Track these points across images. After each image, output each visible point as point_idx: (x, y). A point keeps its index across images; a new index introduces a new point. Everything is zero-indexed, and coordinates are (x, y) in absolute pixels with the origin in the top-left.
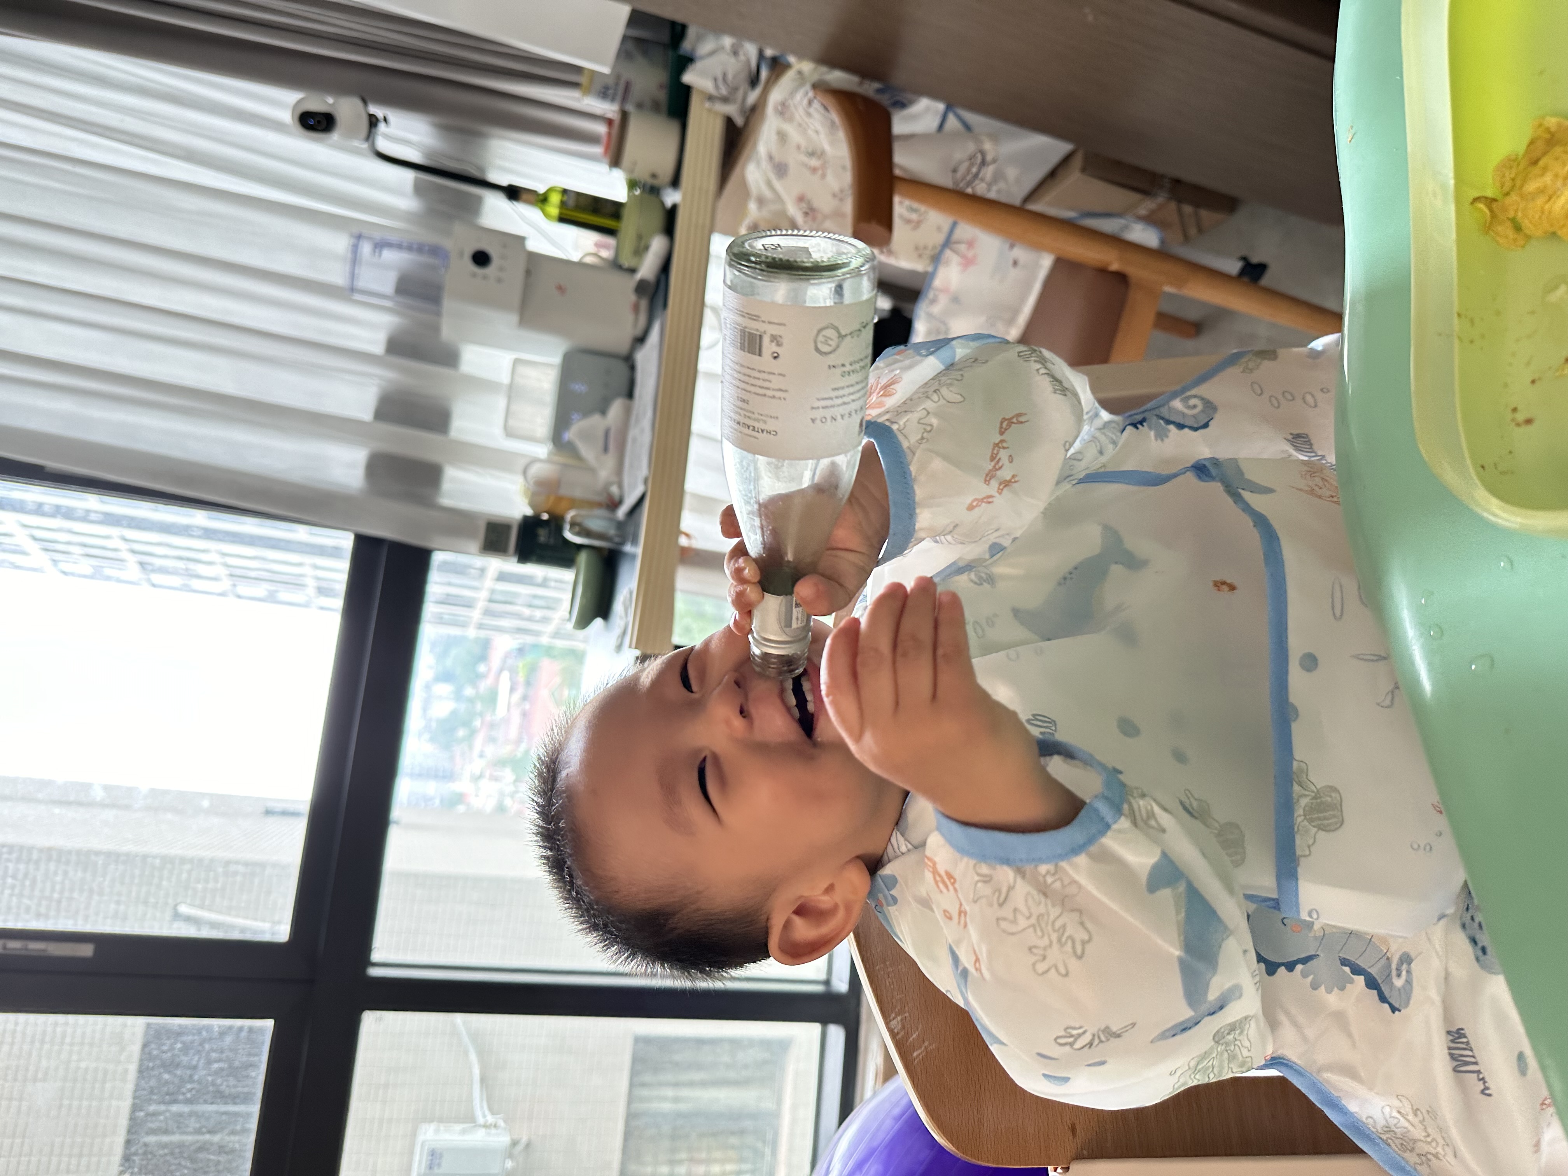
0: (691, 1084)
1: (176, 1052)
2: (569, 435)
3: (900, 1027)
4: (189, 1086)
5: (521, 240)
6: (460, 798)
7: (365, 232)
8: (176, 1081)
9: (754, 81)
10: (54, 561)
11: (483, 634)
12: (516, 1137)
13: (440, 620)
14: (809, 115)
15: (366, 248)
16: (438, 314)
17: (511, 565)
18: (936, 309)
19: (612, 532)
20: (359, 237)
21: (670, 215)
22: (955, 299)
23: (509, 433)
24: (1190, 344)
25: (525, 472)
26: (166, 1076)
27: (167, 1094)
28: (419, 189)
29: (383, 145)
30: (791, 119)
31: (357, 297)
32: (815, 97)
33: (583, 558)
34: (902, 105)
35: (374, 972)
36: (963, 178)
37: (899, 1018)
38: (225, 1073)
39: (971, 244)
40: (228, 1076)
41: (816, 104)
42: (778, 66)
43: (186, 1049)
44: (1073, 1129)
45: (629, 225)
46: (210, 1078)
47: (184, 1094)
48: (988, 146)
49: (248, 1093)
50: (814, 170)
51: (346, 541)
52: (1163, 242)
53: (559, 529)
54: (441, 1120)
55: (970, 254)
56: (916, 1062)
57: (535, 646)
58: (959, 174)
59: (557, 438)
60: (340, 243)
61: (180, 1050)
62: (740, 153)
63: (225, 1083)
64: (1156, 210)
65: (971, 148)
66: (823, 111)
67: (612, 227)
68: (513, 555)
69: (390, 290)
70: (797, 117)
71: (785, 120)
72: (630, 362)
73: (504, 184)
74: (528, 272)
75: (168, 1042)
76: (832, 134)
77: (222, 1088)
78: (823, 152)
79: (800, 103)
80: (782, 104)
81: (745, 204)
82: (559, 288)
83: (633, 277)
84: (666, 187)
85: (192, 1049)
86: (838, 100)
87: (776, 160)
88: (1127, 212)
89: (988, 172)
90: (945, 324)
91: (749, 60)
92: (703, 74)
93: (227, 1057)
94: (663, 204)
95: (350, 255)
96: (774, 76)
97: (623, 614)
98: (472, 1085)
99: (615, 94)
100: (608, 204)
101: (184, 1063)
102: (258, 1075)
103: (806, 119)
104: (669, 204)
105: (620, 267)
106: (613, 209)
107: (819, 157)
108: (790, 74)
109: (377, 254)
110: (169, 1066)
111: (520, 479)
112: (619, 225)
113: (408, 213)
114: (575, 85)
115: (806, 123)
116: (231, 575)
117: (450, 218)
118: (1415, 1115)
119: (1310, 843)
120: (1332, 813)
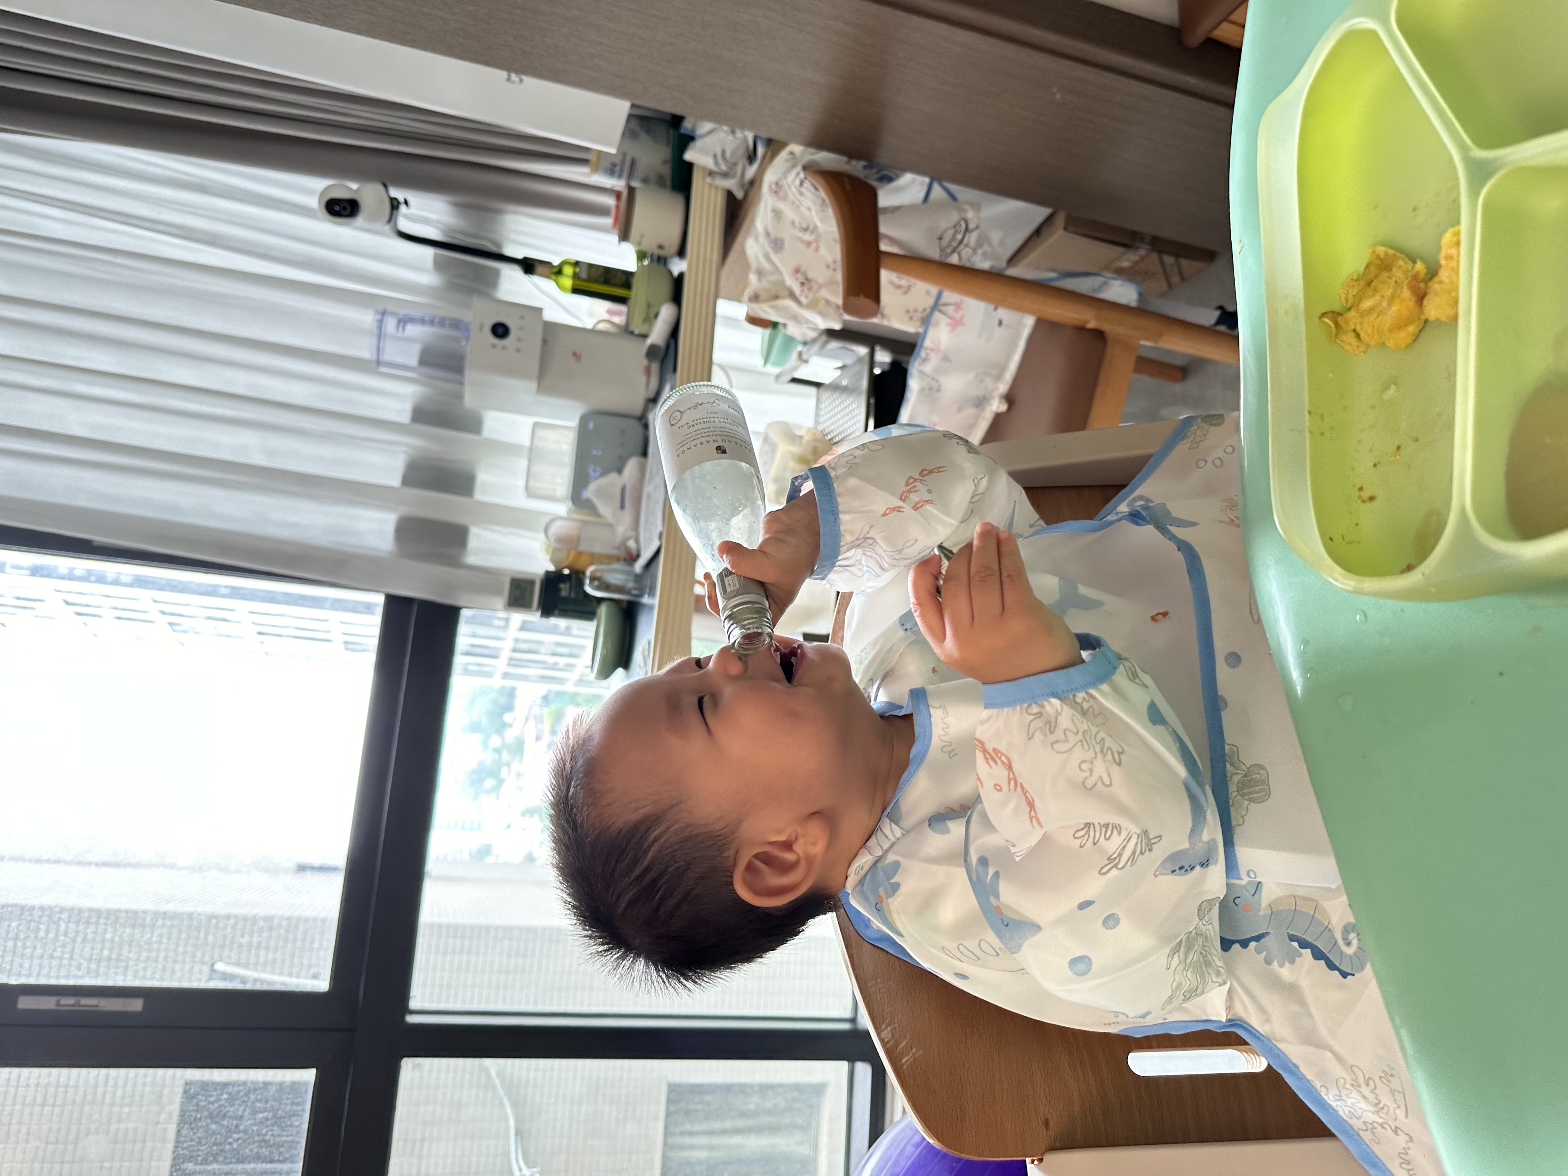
0: (724, 1132)
1: (222, 1102)
2: (589, 493)
5: (539, 311)
6: (488, 850)
7: (390, 308)
8: (223, 1131)
9: (751, 157)
10: (86, 624)
11: (509, 683)
13: (466, 672)
14: (801, 193)
15: (390, 324)
16: (462, 384)
17: (534, 617)
18: (928, 368)
19: (631, 585)
20: (384, 313)
21: (678, 282)
22: (946, 358)
23: (530, 493)
24: (1178, 388)
25: (546, 530)
26: (214, 1127)
27: (215, 1144)
28: (439, 265)
29: (404, 225)
30: (785, 198)
31: (383, 369)
32: (806, 178)
33: (603, 610)
34: (888, 179)
35: (411, 1019)
36: (949, 245)
37: (889, 1029)
38: (269, 1122)
39: (958, 306)
40: (272, 1125)
41: (807, 184)
42: (774, 146)
43: (232, 1099)
44: (1047, 1123)
45: (639, 292)
46: (255, 1128)
47: (230, 1144)
48: (970, 215)
49: (293, 1142)
50: (809, 244)
51: (377, 602)
52: (1140, 295)
53: (581, 584)
55: (958, 316)
56: (905, 1067)
57: (559, 694)
58: (945, 242)
59: (577, 498)
60: (367, 318)
61: (226, 1100)
62: (741, 224)
63: (270, 1133)
64: (1136, 263)
65: (955, 216)
66: (814, 191)
67: (623, 296)
68: (537, 610)
69: (414, 361)
70: (791, 196)
71: (780, 199)
72: (644, 422)
73: (520, 256)
74: (545, 342)
75: (215, 1093)
76: (823, 211)
77: (267, 1138)
78: (816, 227)
79: (793, 182)
80: (777, 184)
81: (746, 276)
82: (575, 354)
83: (644, 342)
84: (672, 256)
85: (237, 1099)
86: (827, 181)
87: (773, 236)
88: (1107, 267)
89: (972, 238)
90: (937, 381)
91: (745, 139)
92: (704, 151)
93: (272, 1106)
94: (671, 273)
95: (376, 330)
96: (769, 153)
97: (642, 665)
98: (508, 1138)
99: (622, 170)
100: (619, 273)
101: (230, 1113)
102: (301, 1124)
103: (798, 196)
104: (676, 273)
105: (632, 333)
106: (624, 278)
107: (812, 232)
108: (784, 155)
109: (401, 328)
110: (216, 1117)
111: (542, 536)
112: (630, 293)
113: (429, 288)
114: (584, 162)
115: (799, 201)
116: (258, 633)
117: (470, 292)
118: (1368, 1085)
119: (1244, 813)
120: (1261, 787)
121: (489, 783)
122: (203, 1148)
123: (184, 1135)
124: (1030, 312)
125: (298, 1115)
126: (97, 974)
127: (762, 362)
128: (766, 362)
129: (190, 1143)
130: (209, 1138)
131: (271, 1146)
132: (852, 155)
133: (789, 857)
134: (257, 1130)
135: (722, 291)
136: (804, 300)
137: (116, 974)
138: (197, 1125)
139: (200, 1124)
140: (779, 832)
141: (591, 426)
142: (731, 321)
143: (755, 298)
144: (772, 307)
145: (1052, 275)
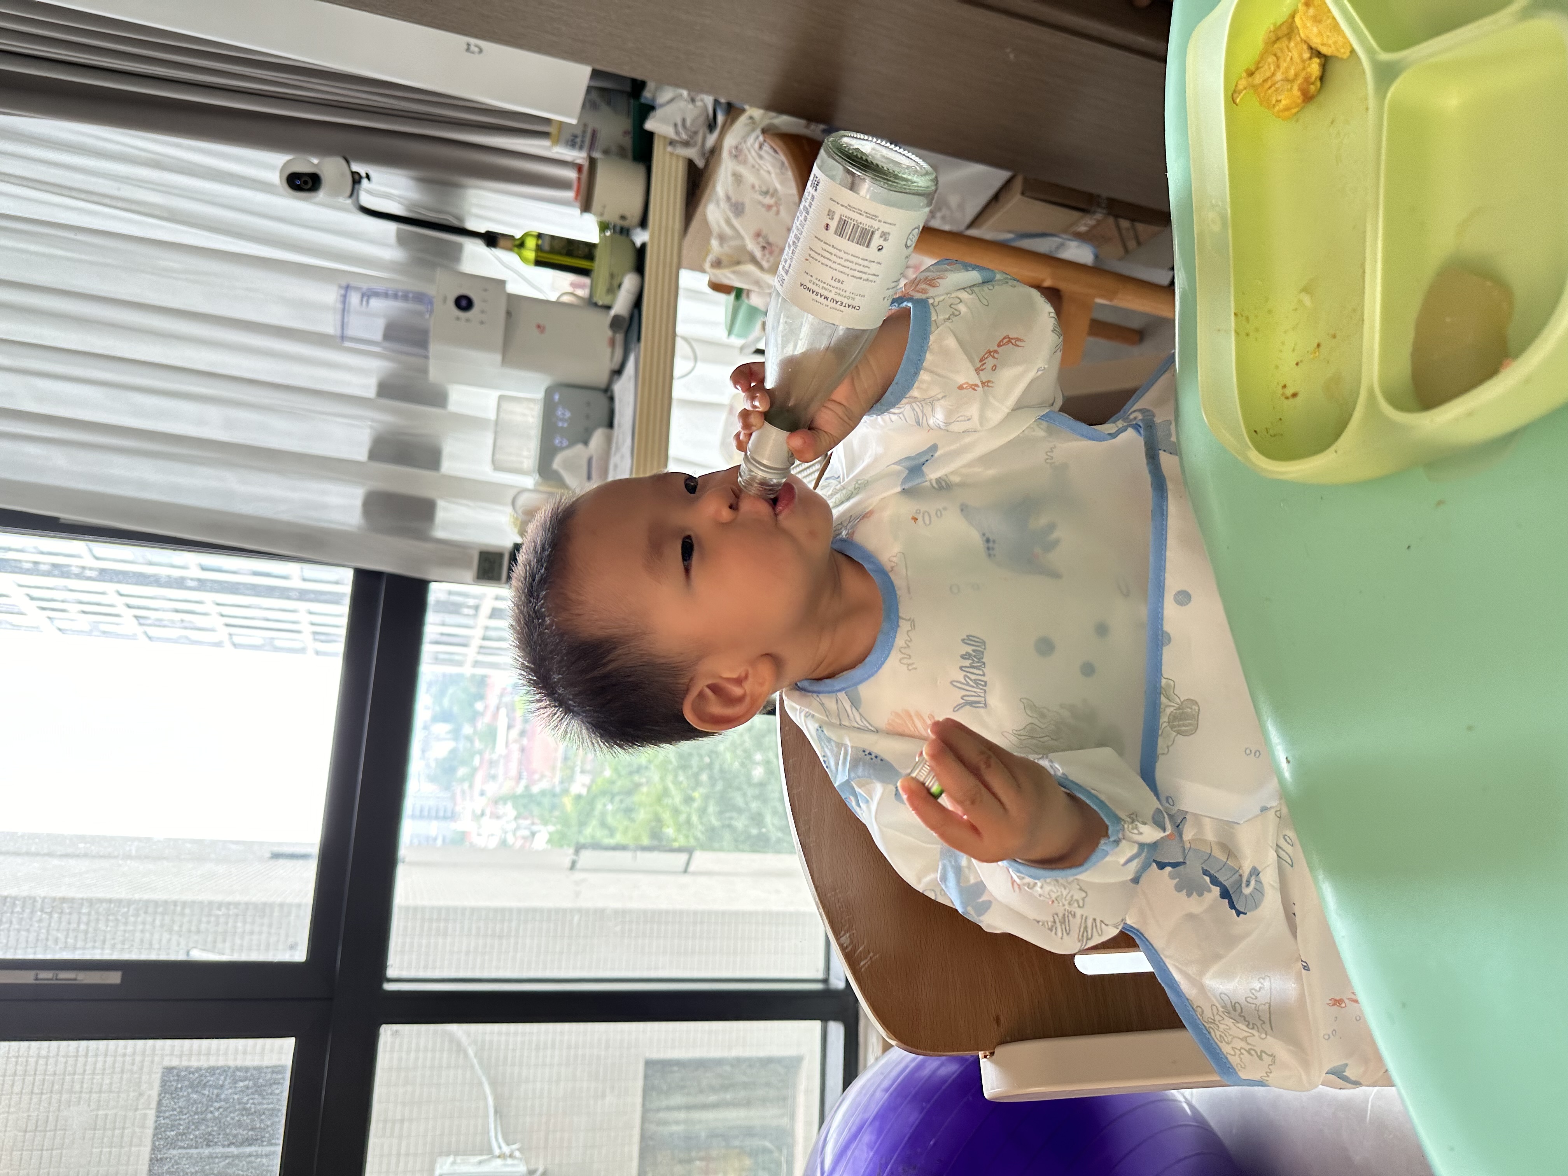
2: (557, 464)
3: (848, 941)
4: (217, 1105)
5: (502, 283)
6: (462, 837)
7: (353, 283)
9: (711, 125)
10: (49, 618)
11: (479, 671)
12: (532, 1167)
13: (437, 660)
14: (761, 157)
15: (354, 299)
16: (426, 357)
20: (347, 288)
21: (641, 252)
23: (497, 466)
24: (1135, 348)
25: (513, 503)
26: (195, 1096)
27: (196, 1113)
28: (402, 240)
29: (367, 200)
30: (745, 162)
31: (347, 344)
32: (765, 141)
35: (388, 987)
38: (250, 1091)
40: (253, 1094)
41: (766, 147)
42: (732, 111)
44: (998, 1021)
45: (602, 264)
46: (236, 1097)
47: (211, 1112)
49: (273, 1109)
50: (769, 207)
51: (347, 576)
52: (1097, 257)
54: (457, 1153)
56: (863, 969)
59: (545, 469)
60: (329, 295)
62: (702, 193)
63: (251, 1101)
64: (1093, 227)
66: (773, 153)
67: (586, 267)
69: (378, 336)
70: (751, 160)
71: (740, 163)
72: (609, 394)
73: (483, 231)
74: (509, 314)
76: (783, 174)
77: (248, 1106)
78: (776, 190)
79: (752, 146)
80: (736, 148)
81: (708, 242)
82: (539, 326)
83: (608, 314)
84: (635, 227)
86: (785, 143)
87: (733, 200)
88: (1065, 231)
91: (705, 107)
92: (664, 121)
93: (252, 1075)
94: (633, 244)
95: (339, 306)
96: (729, 121)
98: (486, 1116)
99: (583, 142)
100: (581, 246)
102: (281, 1092)
103: (758, 160)
104: (638, 243)
105: (596, 305)
106: (587, 250)
107: (772, 196)
108: (743, 119)
109: (364, 303)
110: (197, 1087)
111: (509, 510)
112: (593, 264)
113: (393, 262)
114: (545, 135)
115: (759, 164)
116: (227, 625)
117: (433, 266)
119: (1169, 744)
120: (1191, 721)
121: (462, 771)
122: (184, 1117)
123: (165, 1105)
125: (279, 1083)
126: (75, 948)
127: (726, 333)
128: (730, 332)
129: (171, 1113)
130: (190, 1107)
131: (252, 1114)
134: (238, 1099)
135: (685, 262)
136: (765, 264)
137: (94, 948)
138: (178, 1095)
139: (181, 1094)
141: (557, 397)
142: (695, 294)
143: (718, 264)
144: (734, 272)
145: (1010, 236)
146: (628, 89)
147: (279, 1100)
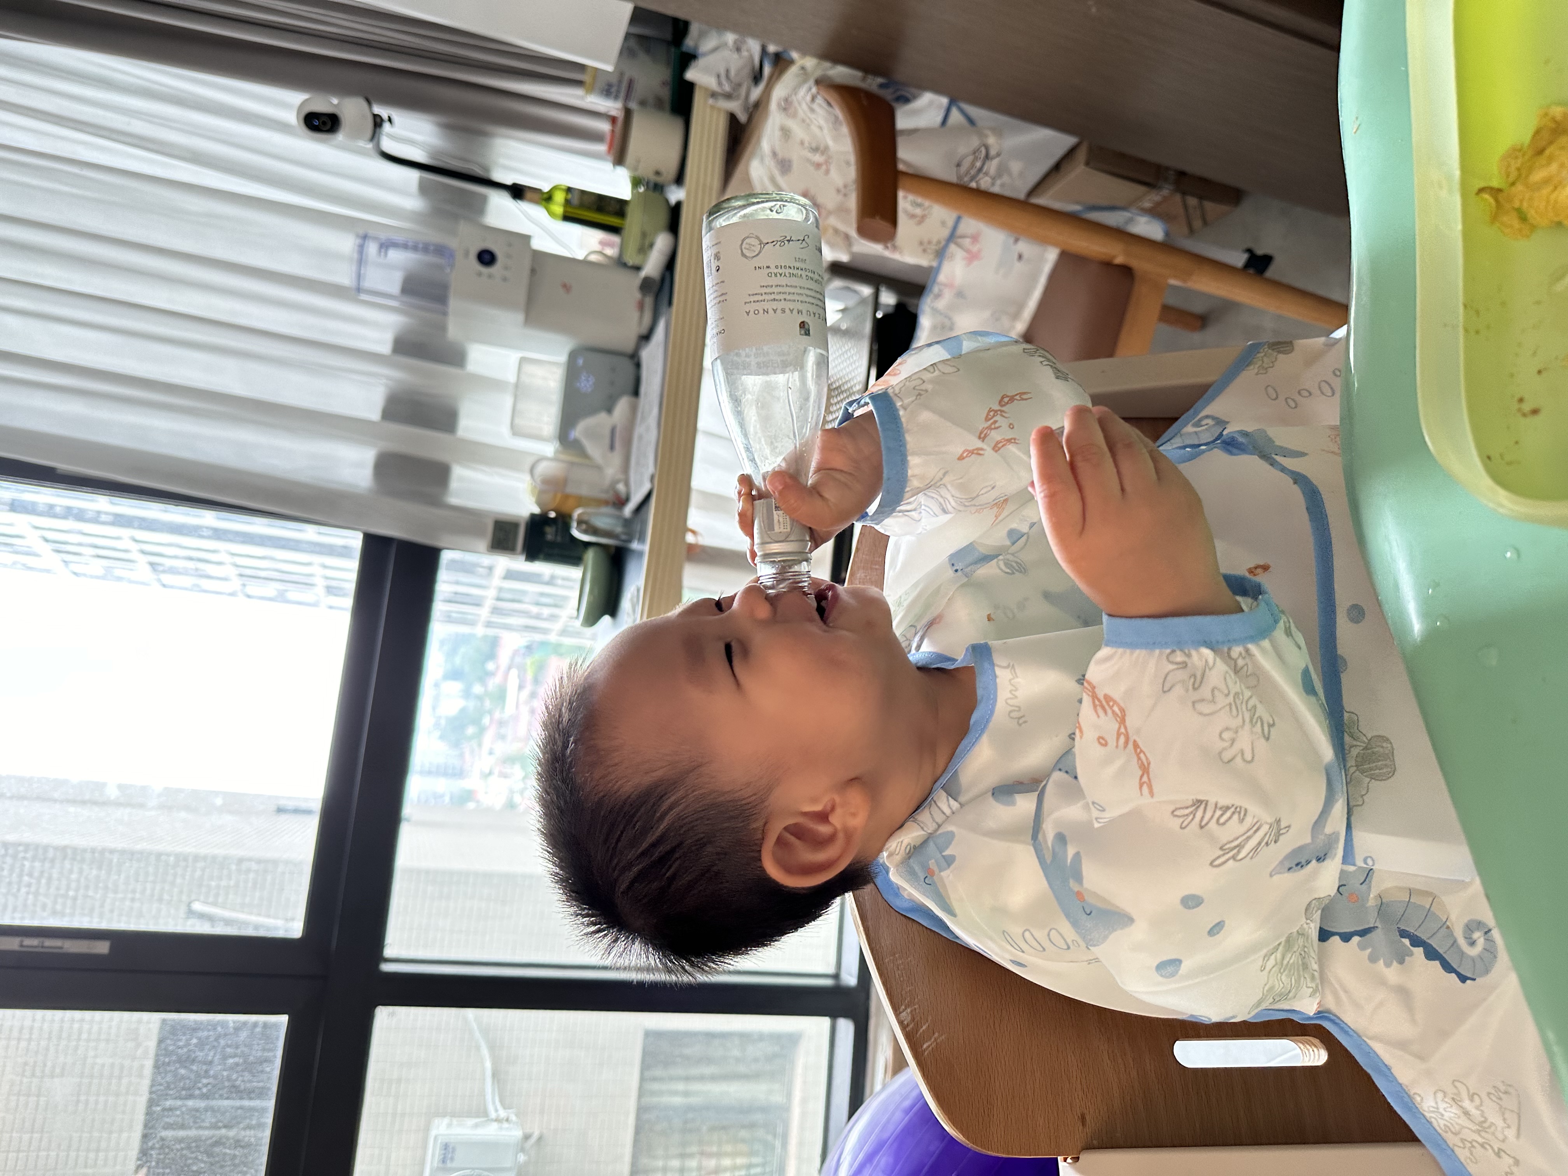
0: (702, 1078)
1: (191, 1047)
2: (577, 433)
3: (909, 1018)
4: (205, 1081)
5: (526, 238)
6: (468, 796)
7: (371, 232)
8: (192, 1076)
9: (757, 77)
10: (65, 562)
11: (491, 632)
12: (528, 1131)
13: (449, 619)
14: (812, 110)
15: (372, 248)
16: (445, 314)
17: (519, 563)
18: (941, 304)
19: (619, 529)
20: (365, 237)
21: (675, 211)
22: (960, 294)
23: (516, 431)
24: (1197, 337)
25: (532, 471)
26: (183, 1071)
27: (183, 1089)
28: (424, 189)
29: (388, 145)
30: (794, 115)
31: (363, 297)
32: (818, 93)
33: (590, 556)
34: (906, 100)
35: (386, 967)
36: (967, 172)
37: (909, 1010)
38: (239, 1068)
39: (975, 238)
40: (243, 1071)
41: (819, 100)
42: (781, 62)
43: (201, 1044)
44: (1083, 1118)
45: (634, 222)
46: (225, 1073)
47: (199, 1089)
48: (991, 140)
49: (263, 1088)
50: (818, 166)
51: (355, 541)
52: (1167, 234)
53: (567, 527)
54: (453, 1115)
55: (975, 249)
56: (926, 1053)
57: (543, 644)
58: (963, 169)
59: (564, 436)
60: (346, 243)
61: (196, 1045)
62: (743, 149)
63: (240, 1079)
64: (1160, 202)
65: (975, 142)
66: (827, 107)
67: (615, 225)
68: (522, 553)
69: (396, 290)
70: (801, 113)
71: (788, 116)
72: (636, 360)
73: (509, 182)
74: (533, 271)
75: (184, 1038)
76: (836, 129)
77: (238, 1083)
78: (827, 148)
79: (804, 98)
80: (786, 100)
82: (565, 286)
83: (638, 274)
84: (670, 184)
85: (207, 1044)
86: (840, 96)
87: (780, 157)
88: (1133, 205)
89: (992, 166)
90: (950, 319)
91: (752, 56)
92: (707, 70)
93: (242, 1052)
94: (667, 201)
95: (356, 256)
96: (777, 72)
97: (631, 611)
98: (484, 1080)
99: (618, 91)
100: (612, 201)
101: (200, 1058)
102: (273, 1070)
103: (809, 114)
104: (673, 202)
105: (625, 265)
106: (618, 207)
107: (823, 153)
108: (793, 70)
109: (382, 253)
110: (185, 1061)
111: (527, 478)
112: (623, 222)
113: (413, 212)
114: (579, 83)
115: (809, 118)
116: (241, 575)
117: (455, 217)
118: (1472, 1100)
119: (1363, 793)
120: (1384, 763)
121: (471, 730)
122: (171, 1092)
124: (1055, 244)
131: (241, 1092)
132: (868, 69)
133: (823, 829)
140: (814, 800)
141: (580, 362)
145: (1079, 207)
146: (668, 36)
147: (269, 1078)
